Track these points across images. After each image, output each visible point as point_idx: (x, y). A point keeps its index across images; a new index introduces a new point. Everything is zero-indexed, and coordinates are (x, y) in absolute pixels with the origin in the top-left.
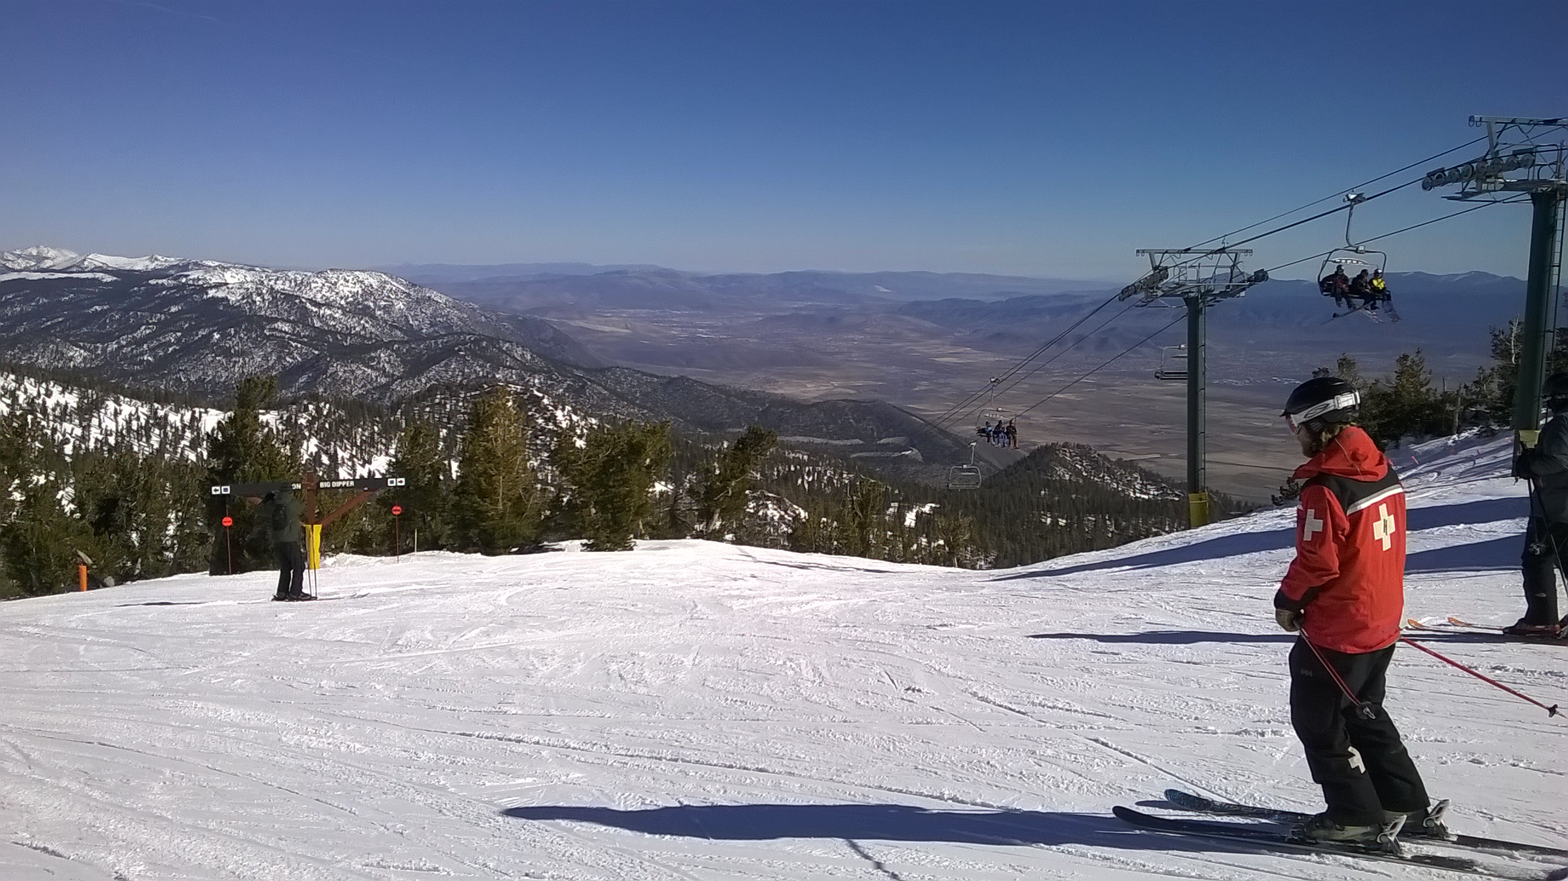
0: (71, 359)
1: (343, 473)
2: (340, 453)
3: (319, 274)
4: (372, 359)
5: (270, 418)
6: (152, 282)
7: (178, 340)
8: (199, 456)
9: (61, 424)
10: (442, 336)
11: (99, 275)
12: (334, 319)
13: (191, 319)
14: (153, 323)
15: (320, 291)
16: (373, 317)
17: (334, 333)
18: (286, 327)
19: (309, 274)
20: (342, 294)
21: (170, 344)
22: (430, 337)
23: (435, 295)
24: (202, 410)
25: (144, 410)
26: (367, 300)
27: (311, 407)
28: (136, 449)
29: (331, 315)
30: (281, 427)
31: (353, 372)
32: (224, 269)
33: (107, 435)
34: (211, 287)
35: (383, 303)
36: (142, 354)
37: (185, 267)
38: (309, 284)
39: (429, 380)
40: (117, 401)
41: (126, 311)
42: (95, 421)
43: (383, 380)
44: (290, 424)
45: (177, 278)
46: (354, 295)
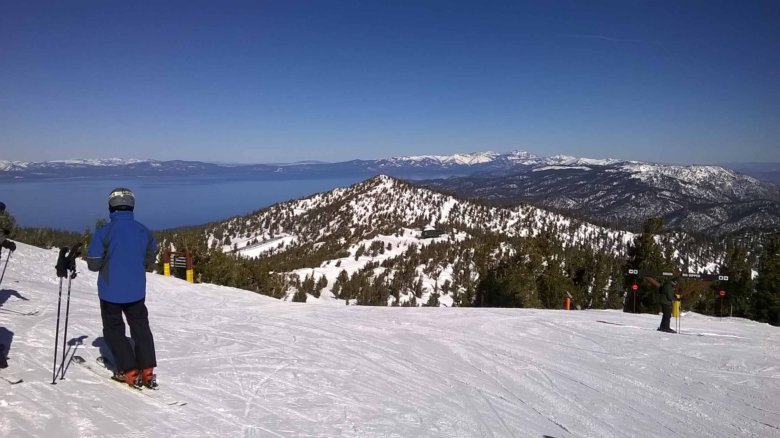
0: (569, 205)
1: (691, 270)
2: (690, 259)
3: (687, 167)
4: (711, 212)
5: (657, 238)
6: (606, 171)
7: (616, 198)
8: (621, 254)
9: (562, 234)
10: (752, 201)
11: (584, 168)
12: (693, 190)
13: (622, 188)
14: (605, 190)
15: (687, 176)
16: (713, 189)
17: (692, 197)
18: (668, 194)
19: (682, 167)
20: (698, 177)
21: (611, 200)
22: (744, 201)
23: (750, 179)
24: (624, 232)
25: (598, 230)
26: (711, 181)
27: (677, 234)
28: (592, 247)
29: (691, 188)
30: (661, 243)
31: (700, 218)
32: (640, 165)
33: (580, 240)
34: (633, 174)
35: (720, 182)
36: (599, 204)
37: (622, 164)
38: (681, 172)
39: (742, 224)
40: (586, 225)
41: (594, 184)
42: (576, 233)
43: (717, 223)
44: (665, 242)
45: (618, 169)
46: (704, 178)
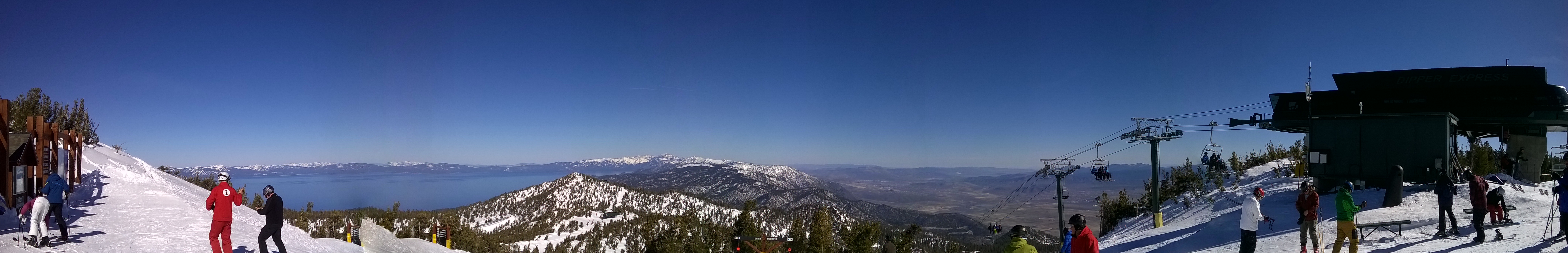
0: (701, 191)
1: (773, 234)
2: (772, 227)
3: (770, 166)
4: (784, 195)
5: (752, 213)
6: (723, 168)
7: (728, 186)
8: (731, 225)
10: (806, 188)
11: (709, 165)
13: (732, 180)
14: (722, 181)
15: (770, 172)
16: (785, 181)
17: (773, 186)
18: (759, 184)
20: (777, 173)
21: (725, 187)
22: (802, 188)
23: (804, 174)
24: (733, 210)
25: (717, 208)
26: (784, 175)
27: (765, 211)
28: (713, 221)
29: (773, 180)
30: (755, 217)
31: (778, 199)
32: (743, 164)
33: (706, 215)
34: (739, 170)
35: (789, 176)
36: (718, 190)
37: (732, 163)
38: (767, 170)
39: (801, 203)
40: (709, 205)
41: (715, 176)
43: (787, 203)
44: (758, 216)
45: (730, 167)
46: (780, 173)
